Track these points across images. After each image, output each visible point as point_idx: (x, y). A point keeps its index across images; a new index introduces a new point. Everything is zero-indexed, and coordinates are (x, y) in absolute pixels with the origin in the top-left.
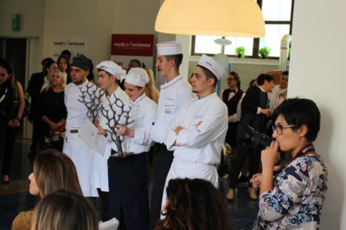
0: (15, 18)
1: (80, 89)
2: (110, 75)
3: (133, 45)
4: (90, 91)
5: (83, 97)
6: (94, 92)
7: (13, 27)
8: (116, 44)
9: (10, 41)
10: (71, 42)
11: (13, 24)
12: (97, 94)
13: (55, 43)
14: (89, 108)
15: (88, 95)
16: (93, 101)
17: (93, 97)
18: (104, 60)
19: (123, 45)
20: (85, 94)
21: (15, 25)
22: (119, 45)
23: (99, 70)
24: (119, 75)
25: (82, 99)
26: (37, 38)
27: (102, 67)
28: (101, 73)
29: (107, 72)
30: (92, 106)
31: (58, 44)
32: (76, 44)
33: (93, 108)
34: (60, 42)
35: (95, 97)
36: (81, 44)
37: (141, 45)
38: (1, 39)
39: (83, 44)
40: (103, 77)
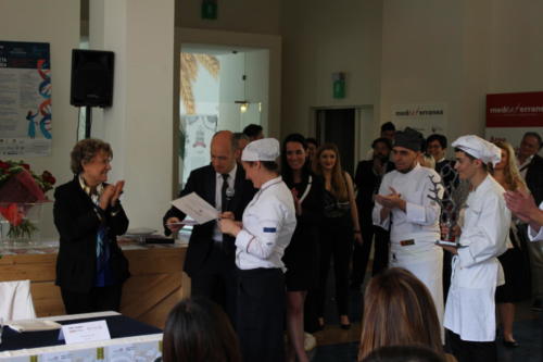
0: (337, 78)
3: (522, 109)
7: (335, 92)
8: (493, 110)
9: (331, 114)
10: (422, 110)
11: (335, 88)
13: (398, 114)
19: (505, 110)
21: (338, 89)
22: (499, 110)
23: (457, 149)
26: (370, 107)
28: (460, 155)
29: (467, 155)
31: (402, 114)
32: (431, 113)
34: (404, 110)
36: (438, 113)
37: (534, 109)
38: (318, 111)
39: (442, 112)
40: (461, 162)
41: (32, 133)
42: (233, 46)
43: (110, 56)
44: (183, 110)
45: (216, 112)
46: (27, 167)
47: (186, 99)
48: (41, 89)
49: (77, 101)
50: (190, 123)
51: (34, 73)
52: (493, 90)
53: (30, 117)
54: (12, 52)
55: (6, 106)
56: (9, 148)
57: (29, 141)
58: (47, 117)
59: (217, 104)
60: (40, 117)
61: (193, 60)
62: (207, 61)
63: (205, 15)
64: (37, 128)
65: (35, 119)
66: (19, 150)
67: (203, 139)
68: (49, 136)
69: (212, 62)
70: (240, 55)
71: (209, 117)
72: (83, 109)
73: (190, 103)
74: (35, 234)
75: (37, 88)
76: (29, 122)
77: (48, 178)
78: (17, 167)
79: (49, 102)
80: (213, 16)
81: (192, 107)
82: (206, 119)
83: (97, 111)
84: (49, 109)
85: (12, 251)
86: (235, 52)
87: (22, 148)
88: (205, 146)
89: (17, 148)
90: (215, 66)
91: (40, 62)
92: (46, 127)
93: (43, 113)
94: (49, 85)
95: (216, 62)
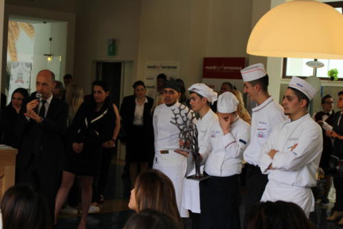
0: (111, 43)
1: (173, 111)
2: (201, 97)
3: (225, 68)
4: (183, 113)
5: (176, 119)
6: (186, 114)
7: (109, 51)
8: (207, 68)
9: (106, 65)
10: (164, 65)
11: (109, 47)
12: (190, 116)
13: (149, 67)
14: (181, 130)
15: (180, 117)
16: (185, 123)
17: (185, 119)
18: (196, 83)
19: (214, 68)
20: (178, 116)
21: (111, 50)
22: (211, 68)
23: (191, 92)
24: (210, 97)
25: (174, 121)
26: (131, 62)
27: (194, 89)
28: (193, 95)
29: (198, 95)
30: (184, 128)
32: (169, 67)
33: (185, 130)
34: (153, 65)
35: (188, 119)
36: (173, 68)
37: (232, 68)
38: (98, 63)
39: (176, 68)
40: (194, 99)
42: (44, 18)
44: (9, 58)
45: (31, 61)
47: (11, 51)
50: (14, 67)
52: (208, 55)
59: (32, 55)
61: (17, 26)
62: (26, 27)
67: (22, 78)
69: (29, 28)
70: (48, 25)
71: (26, 64)
73: (14, 54)
81: (15, 57)
82: (24, 65)
86: (45, 23)
88: (23, 82)
90: (31, 31)
95: (32, 28)
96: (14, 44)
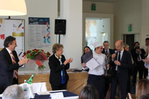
0: (129, 26)
11: (129, 29)
26: (139, 34)
38: (124, 35)
41: (45, 42)
43: (65, 21)
44: (87, 35)
45: (96, 36)
46: (43, 51)
47: (88, 32)
48: (47, 30)
49: (56, 33)
50: (89, 39)
51: (45, 26)
53: (44, 38)
54: (40, 20)
55: (38, 35)
56: (39, 46)
57: (44, 44)
58: (49, 37)
59: (96, 34)
60: (47, 37)
61: (89, 22)
62: (93, 22)
63: (92, 9)
64: (46, 41)
65: (46, 38)
66: (42, 47)
68: (49, 43)
69: (94, 22)
70: (102, 20)
71: (94, 37)
72: (58, 35)
74: (45, 69)
75: (46, 30)
76: (44, 39)
77: (49, 54)
78: (40, 51)
79: (49, 34)
80: (95, 9)
81: (89, 35)
83: (62, 36)
84: (49, 36)
85: (39, 73)
86: (101, 19)
87: (42, 46)
89: (41, 46)
91: (47, 23)
92: (49, 40)
93: (48, 36)
94: (49, 29)
95: (96, 22)
96: (89, 29)
